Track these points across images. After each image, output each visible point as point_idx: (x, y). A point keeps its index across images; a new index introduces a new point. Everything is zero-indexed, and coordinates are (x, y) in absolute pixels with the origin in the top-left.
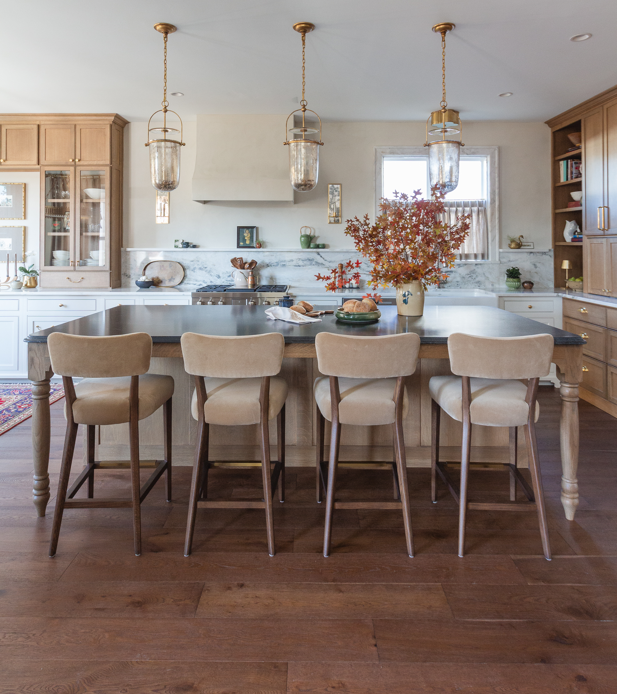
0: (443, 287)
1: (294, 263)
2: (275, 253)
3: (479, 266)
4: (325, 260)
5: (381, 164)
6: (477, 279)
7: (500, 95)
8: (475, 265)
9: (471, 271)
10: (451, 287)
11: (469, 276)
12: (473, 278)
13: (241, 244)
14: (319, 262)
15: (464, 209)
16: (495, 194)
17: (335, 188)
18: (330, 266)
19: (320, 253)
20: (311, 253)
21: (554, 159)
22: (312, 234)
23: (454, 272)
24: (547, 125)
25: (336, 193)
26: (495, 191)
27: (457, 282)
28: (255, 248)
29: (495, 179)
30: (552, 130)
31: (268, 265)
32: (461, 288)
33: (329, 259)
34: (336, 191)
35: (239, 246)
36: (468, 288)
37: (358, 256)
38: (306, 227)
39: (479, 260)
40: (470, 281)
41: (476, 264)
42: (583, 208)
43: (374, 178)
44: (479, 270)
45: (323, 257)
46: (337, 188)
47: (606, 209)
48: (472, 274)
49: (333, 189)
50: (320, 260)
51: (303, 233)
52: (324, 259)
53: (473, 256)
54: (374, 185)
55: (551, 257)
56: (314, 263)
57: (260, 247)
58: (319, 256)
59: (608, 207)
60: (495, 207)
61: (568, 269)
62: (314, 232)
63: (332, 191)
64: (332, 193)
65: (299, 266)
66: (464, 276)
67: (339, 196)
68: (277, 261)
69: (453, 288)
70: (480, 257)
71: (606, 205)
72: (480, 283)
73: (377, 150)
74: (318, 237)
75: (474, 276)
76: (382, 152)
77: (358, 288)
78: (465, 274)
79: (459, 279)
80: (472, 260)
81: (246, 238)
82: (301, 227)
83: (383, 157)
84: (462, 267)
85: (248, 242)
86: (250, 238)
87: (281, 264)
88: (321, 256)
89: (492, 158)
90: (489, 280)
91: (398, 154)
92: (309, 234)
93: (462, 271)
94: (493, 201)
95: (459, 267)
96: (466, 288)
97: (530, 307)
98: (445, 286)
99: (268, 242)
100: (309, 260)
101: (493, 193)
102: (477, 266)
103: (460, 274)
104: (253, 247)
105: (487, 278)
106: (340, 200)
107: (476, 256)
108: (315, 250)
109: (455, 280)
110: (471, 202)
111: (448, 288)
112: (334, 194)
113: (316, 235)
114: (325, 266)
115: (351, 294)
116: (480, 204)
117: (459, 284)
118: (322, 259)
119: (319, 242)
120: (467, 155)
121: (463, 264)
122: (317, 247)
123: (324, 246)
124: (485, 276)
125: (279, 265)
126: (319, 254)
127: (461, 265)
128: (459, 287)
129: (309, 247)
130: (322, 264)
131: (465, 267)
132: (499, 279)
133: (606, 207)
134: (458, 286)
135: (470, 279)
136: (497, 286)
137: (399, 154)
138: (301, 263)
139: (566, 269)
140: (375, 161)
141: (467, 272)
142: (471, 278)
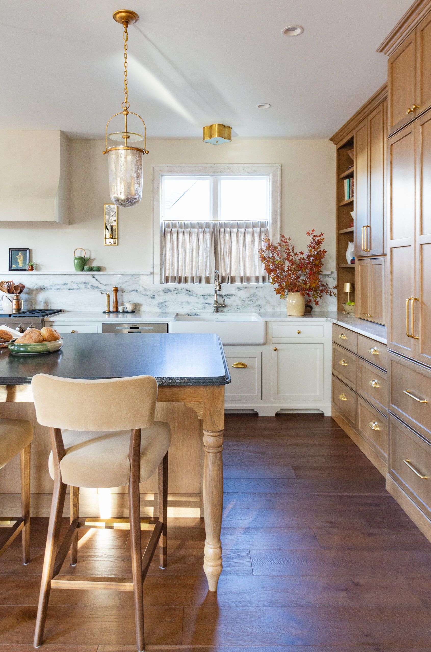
0: (223, 311)
1: (68, 286)
2: (48, 276)
3: (260, 289)
4: (101, 283)
5: (159, 184)
6: (258, 303)
7: (259, 106)
8: (255, 288)
9: (252, 295)
10: (231, 311)
11: (250, 299)
12: (254, 301)
13: (14, 267)
14: (94, 285)
15: (245, 230)
16: (277, 214)
17: (112, 209)
18: (105, 290)
19: (96, 276)
20: (86, 276)
21: (339, 178)
22: (87, 256)
23: (233, 296)
24: (332, 142)
25: (112, 214)
26: (277, 211)
27: (237, 305)
28: (27, 271)
29: (277, 199)
30: (337, 147)
31: (41, 288)
32: (241, 312)
33: (105, 283)
34: (113, 211)
35: (10, 269)
36: (248, 312)
37: (134, 279)
38: (80, 249)
39: (261, 283)
40: (250, 305)
41: (257, 287)
42: (354, 229)
43: (152, 198)
44: (260, 293)
45: (98, 280)
46: (114, 208)
47: (369, 228)
48: (252, 298)
49: (110, 209)
50: (96, 284)
51: (78, 255)
52: (99, 282)
53: (253, 279)
54: (152, 205)
55: (334, 279)
56: (89, 286)
57: (32, 270)
58: (94, 279)
59: (370, 227)
60: (276, 228)
61: (349, 292)
62: (90, 255)
63: (109, 211)
64: (109, 214)
65: (73, 289)
66: (244, 300)
67: (115, 216)
68: (51, 285)
69: (232, 312)
70: (261, 279)
71: (369, 225)
72: (260, 306)
73: (155, 168)
74: (94, 259)
75: (255, 299)
76: (160, 171)
77: (133, 312)
78: (245, 297)
79: (239, 303)
80: (253, 283)
81: (18, 261)
82: (75, 249)
83: (162, 176)
84: (242, 290)
85: (20, 265)
86: (23, 260)
87: (55, 287)
88: (97, 280)
89: (274, 176)
90: (269, 303)
91: (176, 172)
92: (83, 257)
93: (243, 294)
94: (274, 221)
95: (239, 290)
96: (247, 312)
97: (299, 333)
98: (225, 309)
99: (42, 265)
100: (85, 283)
101: (274, 213)
102: (257, 289)
103: (240, 298)
104: (25, 270)
105: (268, 302)
106: (117, 221)
107: (257, 279)
108: (88, 273)
109: (235, 304)
110: (253, 223)
111: (227, 312)
112: (110, 214)
113: (92, 257)
114: (101, 290)
115: (125, 319)
116: (263, 225)
117: (239, 308)
118: (97, 282)
119: (95, 264)
120: (248, 174)
121: (244, 287)
122: (91, 269)
123: (99, 269)
124: (266, 299)
125: (53, 289)
126: (94, 277)
127: (241, 288)
128: (239, 311)
129: (82, 270)
130: (98, 288)
131: (246, 289)
132: (280, 302)
133: (369, 227)
134: (238, 309)
135: (250, 303)
136: (278, 310)
137: (178, 173)
138: (75, 286)
139: (347, 292)
140: (153, 180)
141: (247, 295)
142: (251, 301)
